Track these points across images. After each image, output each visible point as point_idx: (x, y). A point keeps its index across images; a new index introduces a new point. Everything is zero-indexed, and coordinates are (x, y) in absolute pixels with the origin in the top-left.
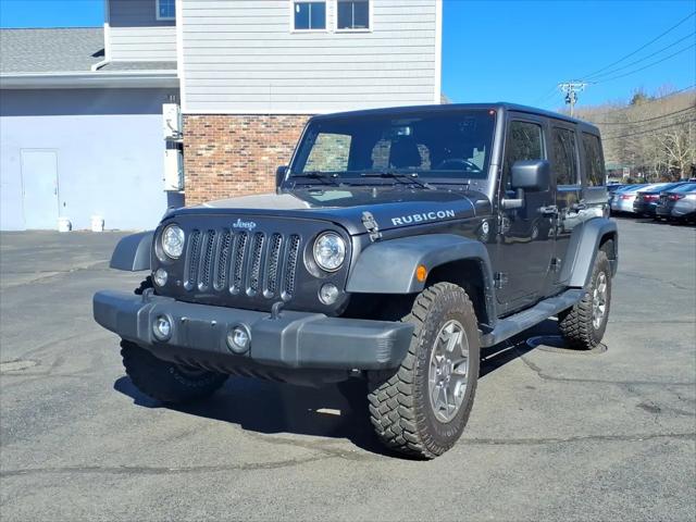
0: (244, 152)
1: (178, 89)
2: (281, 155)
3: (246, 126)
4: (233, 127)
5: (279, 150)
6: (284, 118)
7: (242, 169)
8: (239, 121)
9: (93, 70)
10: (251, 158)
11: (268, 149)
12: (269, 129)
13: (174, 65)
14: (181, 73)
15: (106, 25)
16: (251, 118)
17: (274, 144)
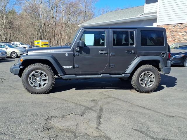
0: (172, 35)
1: (157, 19)
2: (183, 35)
3: (173, 27)
4: (170, 28)
5: (183, 34)
6: (185, 24)
7: (171, 40)
8: (172, 26)
9: (139, 16)
10: (174, 36)
11: (179, 34)
12: (180, 28)
13: (156, 12)
14: (158, 14)
15: (145, 4)
16: (175, 25)
17: (181, 32)
